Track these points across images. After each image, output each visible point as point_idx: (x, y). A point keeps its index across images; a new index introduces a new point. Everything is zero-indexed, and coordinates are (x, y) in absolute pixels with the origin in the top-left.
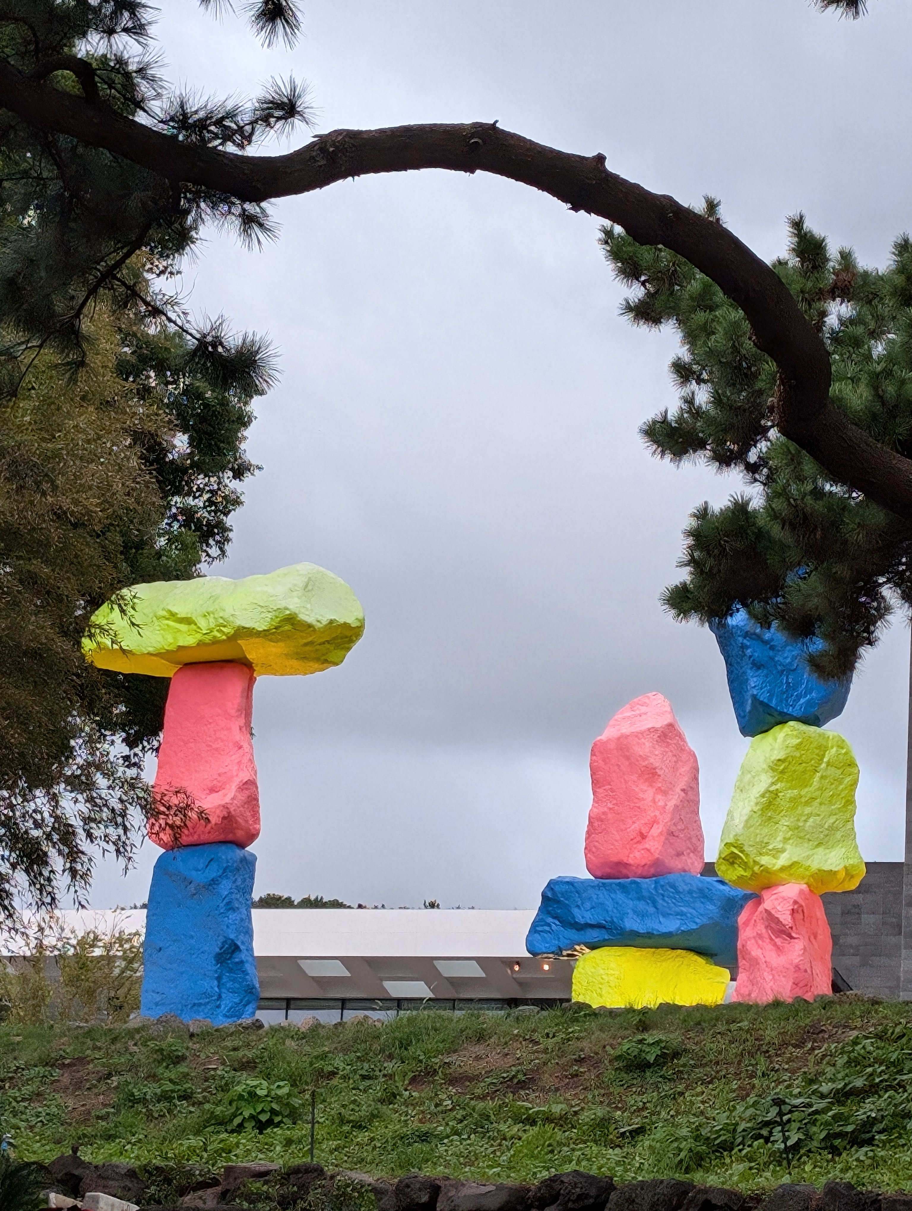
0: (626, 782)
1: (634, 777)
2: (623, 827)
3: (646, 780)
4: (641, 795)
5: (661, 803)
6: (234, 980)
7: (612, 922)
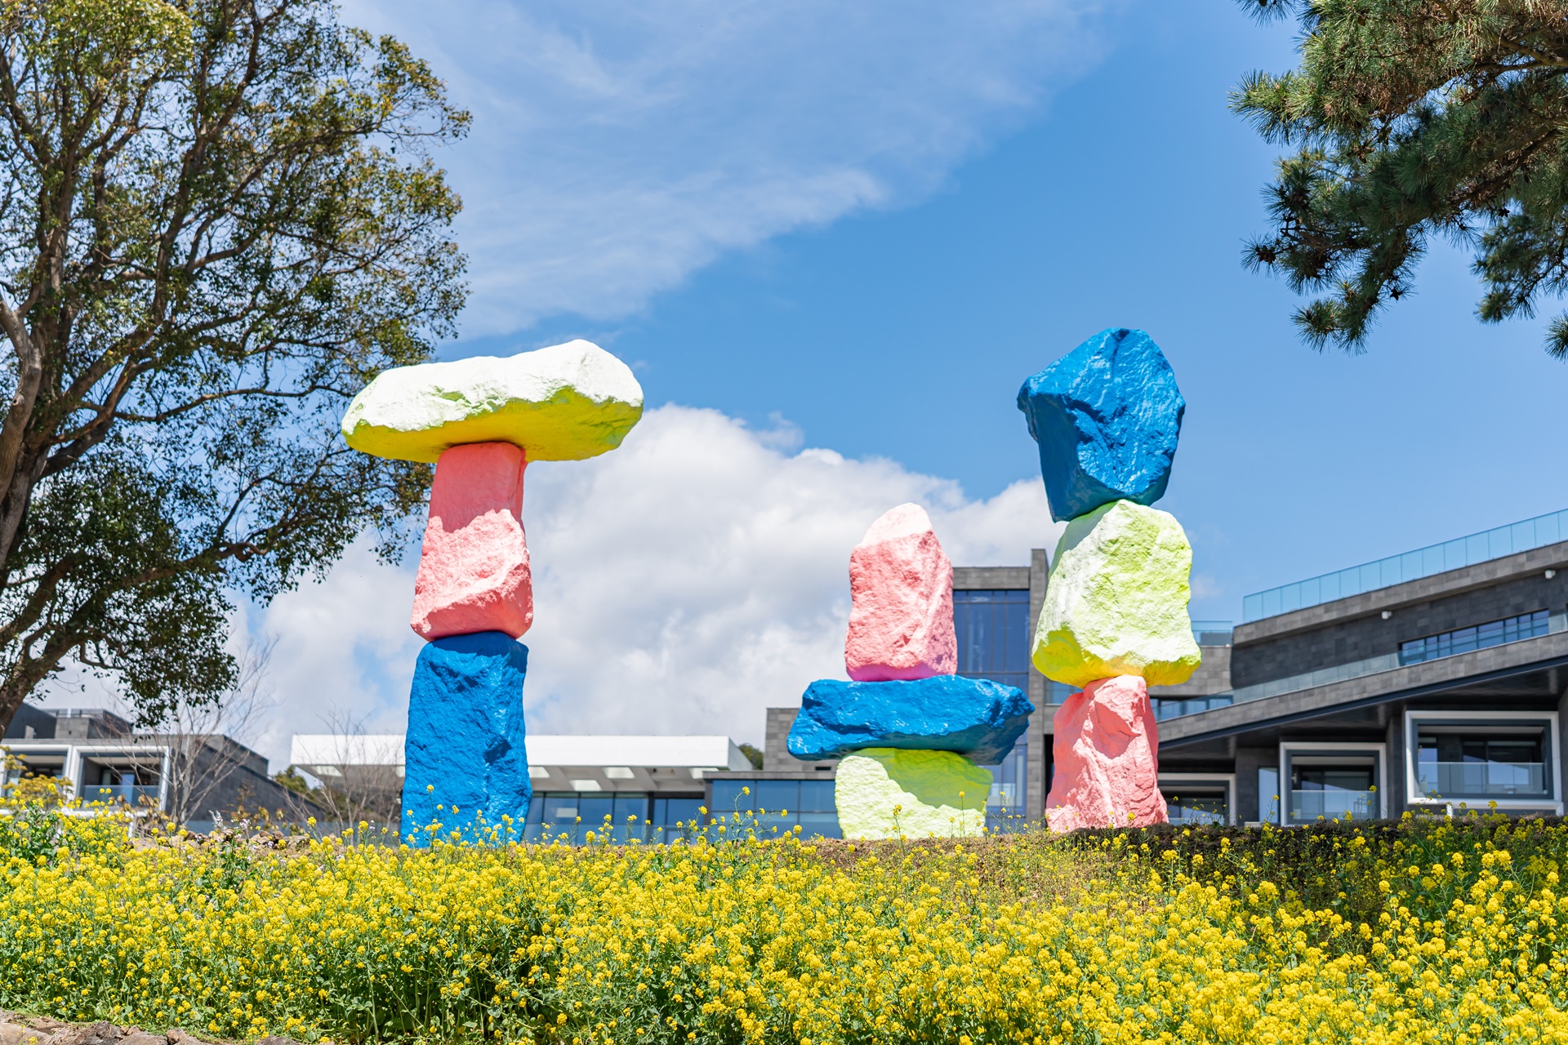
0: (888, 586)
1: (897, 582)
2: (885, 630)
3: (909, 584)
4: (904, 599)
5: (924, 607)
6: (504, 780)
7: (877, 724)
